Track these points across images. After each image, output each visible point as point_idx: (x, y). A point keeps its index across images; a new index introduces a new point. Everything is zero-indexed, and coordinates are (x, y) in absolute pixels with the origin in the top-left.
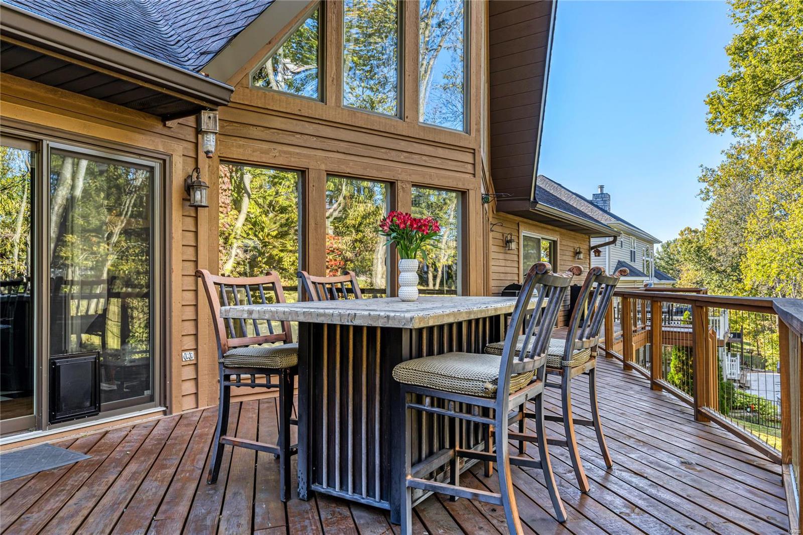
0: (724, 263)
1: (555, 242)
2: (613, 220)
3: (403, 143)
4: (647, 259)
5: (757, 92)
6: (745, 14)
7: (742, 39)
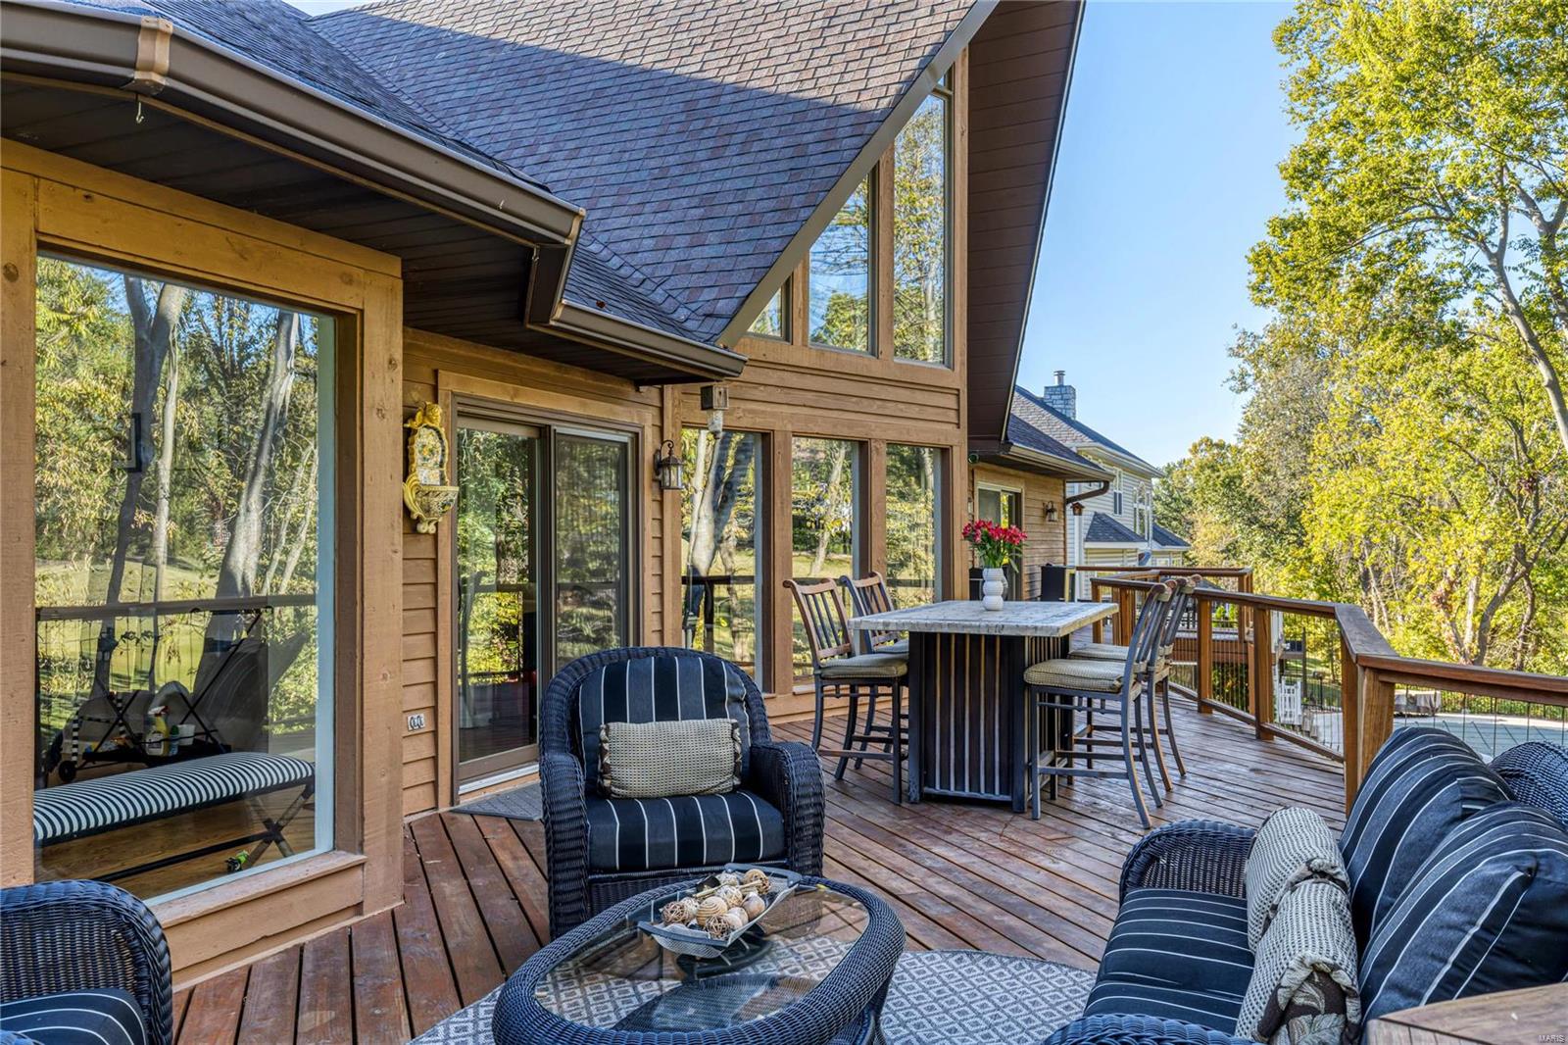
0: (1273, 510)
1: (1018, 496)
2: (1087, 440)
3: (876, 388)
4: (1141, 506)
5: (1327, 248)
6: (1309, 108)
7: (1304, 154)
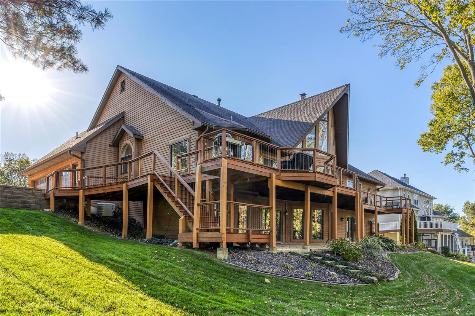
4: (427, 205)
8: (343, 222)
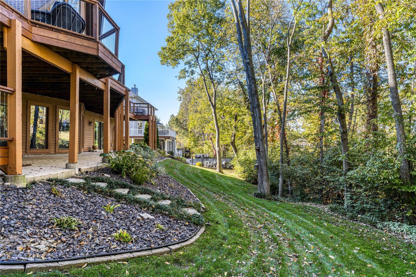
8: (91, 127)
